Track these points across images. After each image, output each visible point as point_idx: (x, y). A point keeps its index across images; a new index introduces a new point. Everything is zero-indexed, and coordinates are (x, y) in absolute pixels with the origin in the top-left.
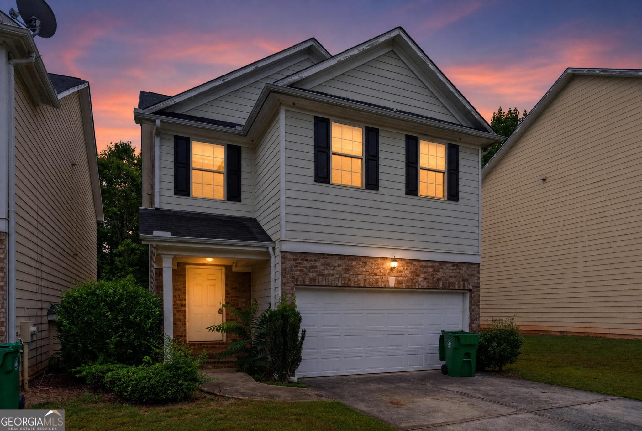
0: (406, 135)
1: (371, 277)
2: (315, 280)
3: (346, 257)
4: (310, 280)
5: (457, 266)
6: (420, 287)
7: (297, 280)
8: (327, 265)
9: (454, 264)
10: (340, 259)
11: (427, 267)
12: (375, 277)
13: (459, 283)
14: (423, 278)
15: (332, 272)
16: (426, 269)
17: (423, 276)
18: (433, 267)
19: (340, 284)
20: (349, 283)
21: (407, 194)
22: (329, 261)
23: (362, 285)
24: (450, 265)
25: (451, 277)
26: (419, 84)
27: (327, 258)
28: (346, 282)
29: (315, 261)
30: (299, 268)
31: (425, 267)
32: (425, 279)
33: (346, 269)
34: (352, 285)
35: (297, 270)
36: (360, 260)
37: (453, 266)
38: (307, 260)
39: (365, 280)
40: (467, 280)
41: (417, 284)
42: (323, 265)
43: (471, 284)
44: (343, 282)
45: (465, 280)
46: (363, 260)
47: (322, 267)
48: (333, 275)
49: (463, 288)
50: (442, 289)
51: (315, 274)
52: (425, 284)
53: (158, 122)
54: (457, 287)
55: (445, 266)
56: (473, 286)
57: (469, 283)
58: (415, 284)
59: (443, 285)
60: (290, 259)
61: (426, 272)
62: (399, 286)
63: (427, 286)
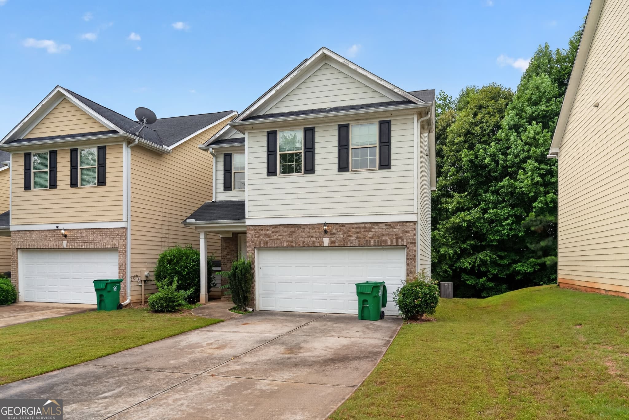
0: (339, 125)
1: (309, 239)
2: (267, 243)
3: (290, 226)
4: (264, 243)
5: (390, 225)
6: (352, 245)
7: (255, 244)
8: (276, 232)
9: (386, 224)
10: (285, 227)
11: (360, 228)
12: (312, 239)
13: (392, 241)
14: (355, 237)
15: (279, 237)
16: (357, 230)
17: (356, 236)
18: (365, 228)
19: (285, 246)
20: (292, 244)
21: (339, 171)
22: (277, 230)
23: (301, 245)
24: (384, 224)
25: (383, 235)
26: (352, 80)
27: (276, 227)
28: (290, 244)
29: (268, 230)
30: (257, 236)
31: (357, 228)
32: (357, 238)
33: (290, 234)
34: (294, 245)
35: (256, 237)
36: (301, 227)
37: (386, 225)
38: (262, 230)
39: (304, 242)
40: (401, 237)
41: (349, 243)
42: (273, 232)
43: (405, 240)
44: (287, 244)
45: (398, 237)
46: (302, 227)
47: (273, 234)
48: (280, 239)
49: (396, 244)
50: (374, 246)
51: (268, 239)
52: (356, 243)
53: (211, 149)
54: (389, 243)
55: (377, 226)
56: (408, 243)
57: (403, 240)
58: (347, 243)
59: (375, 242)
60: (252, 230)
61: (358, 233)
62: (332, 245)
63: (359, 244)
